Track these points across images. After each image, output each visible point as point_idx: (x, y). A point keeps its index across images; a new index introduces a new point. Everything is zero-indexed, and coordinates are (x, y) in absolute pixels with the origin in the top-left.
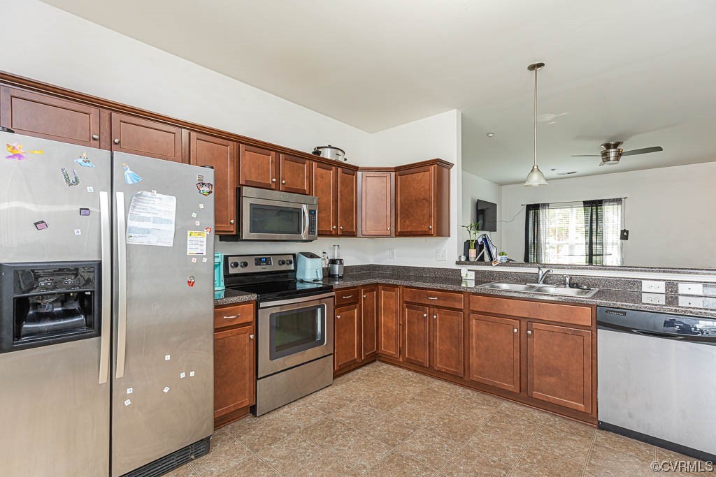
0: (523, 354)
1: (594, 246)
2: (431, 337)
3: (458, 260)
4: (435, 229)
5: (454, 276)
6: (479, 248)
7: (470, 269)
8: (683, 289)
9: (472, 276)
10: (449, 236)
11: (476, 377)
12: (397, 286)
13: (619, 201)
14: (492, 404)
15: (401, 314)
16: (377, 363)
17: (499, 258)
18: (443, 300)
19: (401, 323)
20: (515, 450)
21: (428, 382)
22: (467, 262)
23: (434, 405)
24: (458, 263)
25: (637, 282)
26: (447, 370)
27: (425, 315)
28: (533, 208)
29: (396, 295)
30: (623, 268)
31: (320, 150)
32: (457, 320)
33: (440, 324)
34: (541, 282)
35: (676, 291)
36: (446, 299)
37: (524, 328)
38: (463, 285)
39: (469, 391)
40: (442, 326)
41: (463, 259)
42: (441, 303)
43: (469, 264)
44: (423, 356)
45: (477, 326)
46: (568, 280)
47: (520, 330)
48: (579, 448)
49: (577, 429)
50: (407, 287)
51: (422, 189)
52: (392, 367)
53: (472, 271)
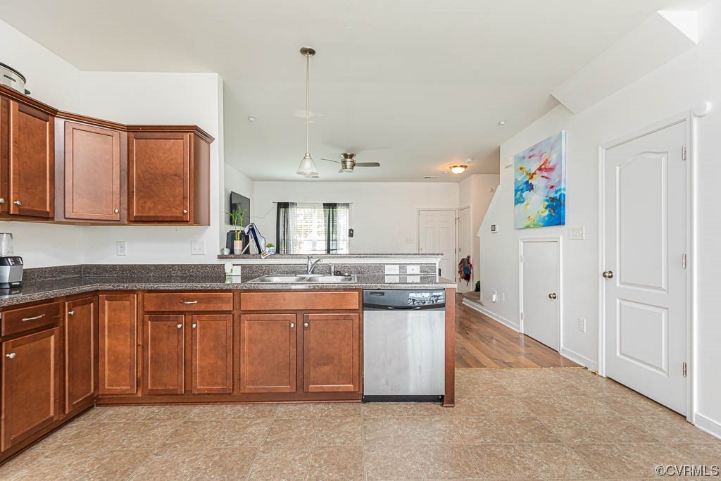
0: (300, 349)
1: (331, 242)
2: (189, 354)
3: (220, 254)
4: (192, 215)
5: (217, 273)
6: (245, 239)
7: (235, 263)
8: (410, 270)
9: (238, 271)
10: (209, 225)
11: (249, 388)
12: (132, 291)
13: (347, 205)
14: (267, 413)
15: (140, 329)
16: (97, 410)
17: (267, 249)
18: (206, 303)
19: (140, 343)
20: (301, 459)
21: (185, 413)
22: (232, 256)
23: (195, 442)
24: (220, 257)
25: (381, 267)
26: (211, 389)
27: (179, 326)
28: (283, 206)
29: (132, 304)
30: (351, 256)
32: (224, 325)
33: (200, 335)
34: (310, 273)
36: (209, 300)
37: (300, 322)
38: (227, 282)
39: (238, 407)
40: (203, 336)
41: (227, 252)
42: (203, 307)
43: (234, 258)
44: (174, 380)
45: (250, 327)
46: (333, 268)
47: (296, 325)
48: (354, 428)
49: (348, 410)
50: (150, 291)
51: (172, 162)
52: (124, 409)
53: (237, 265)
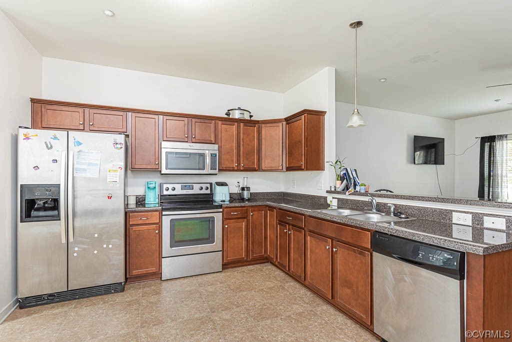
4: (305, 165)
7: (334, 196)
8: (488, 222)
9: (335, 202)
10: (324, 170)
12: (274, 208)
15: (276, 229)
18: (294, 220)
19: (277, 235)
24: (327, 192)
26: (296, 274)
28: (489, 141)
29: (274, 214)
31: (230, 112)
32: (301, 236)
33: (293, 238)
35: (482, 224)
41: (333, 189)
42: (293, 223)
43: (335, 193)
45: (311, 241)
46: (392, 208)
47: (332, 248)
52: (274, 268)
53: (336, 198)
